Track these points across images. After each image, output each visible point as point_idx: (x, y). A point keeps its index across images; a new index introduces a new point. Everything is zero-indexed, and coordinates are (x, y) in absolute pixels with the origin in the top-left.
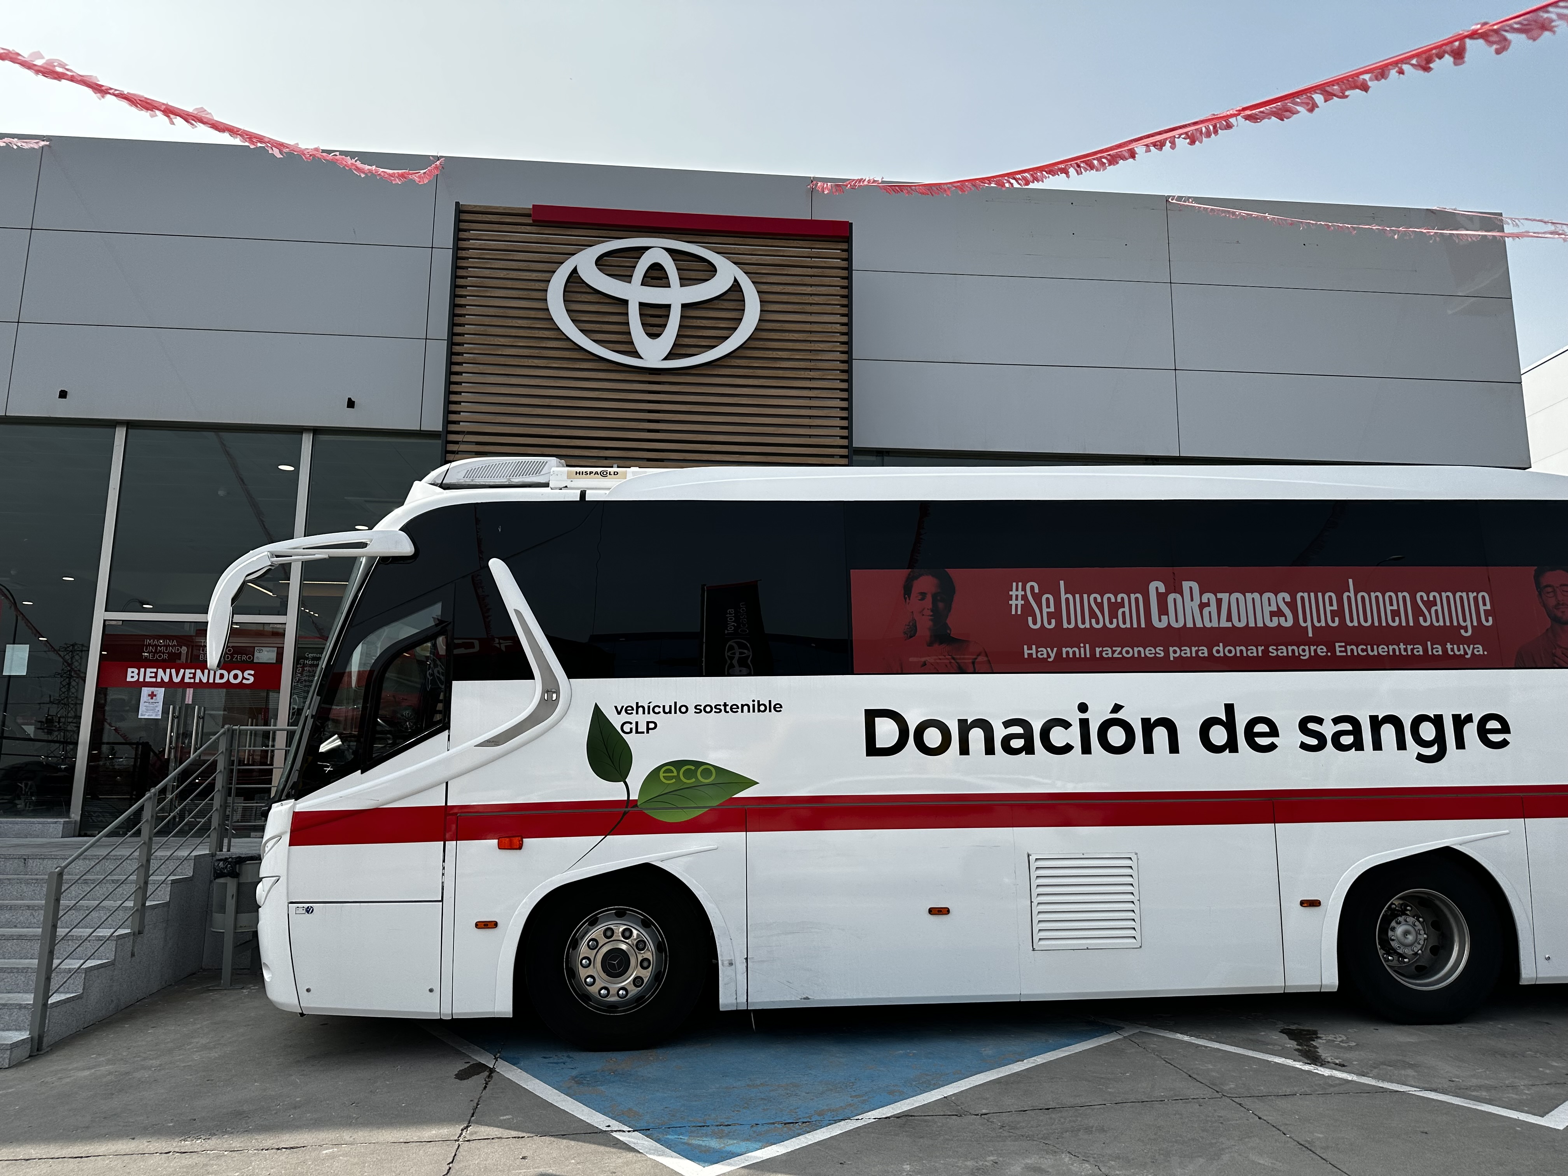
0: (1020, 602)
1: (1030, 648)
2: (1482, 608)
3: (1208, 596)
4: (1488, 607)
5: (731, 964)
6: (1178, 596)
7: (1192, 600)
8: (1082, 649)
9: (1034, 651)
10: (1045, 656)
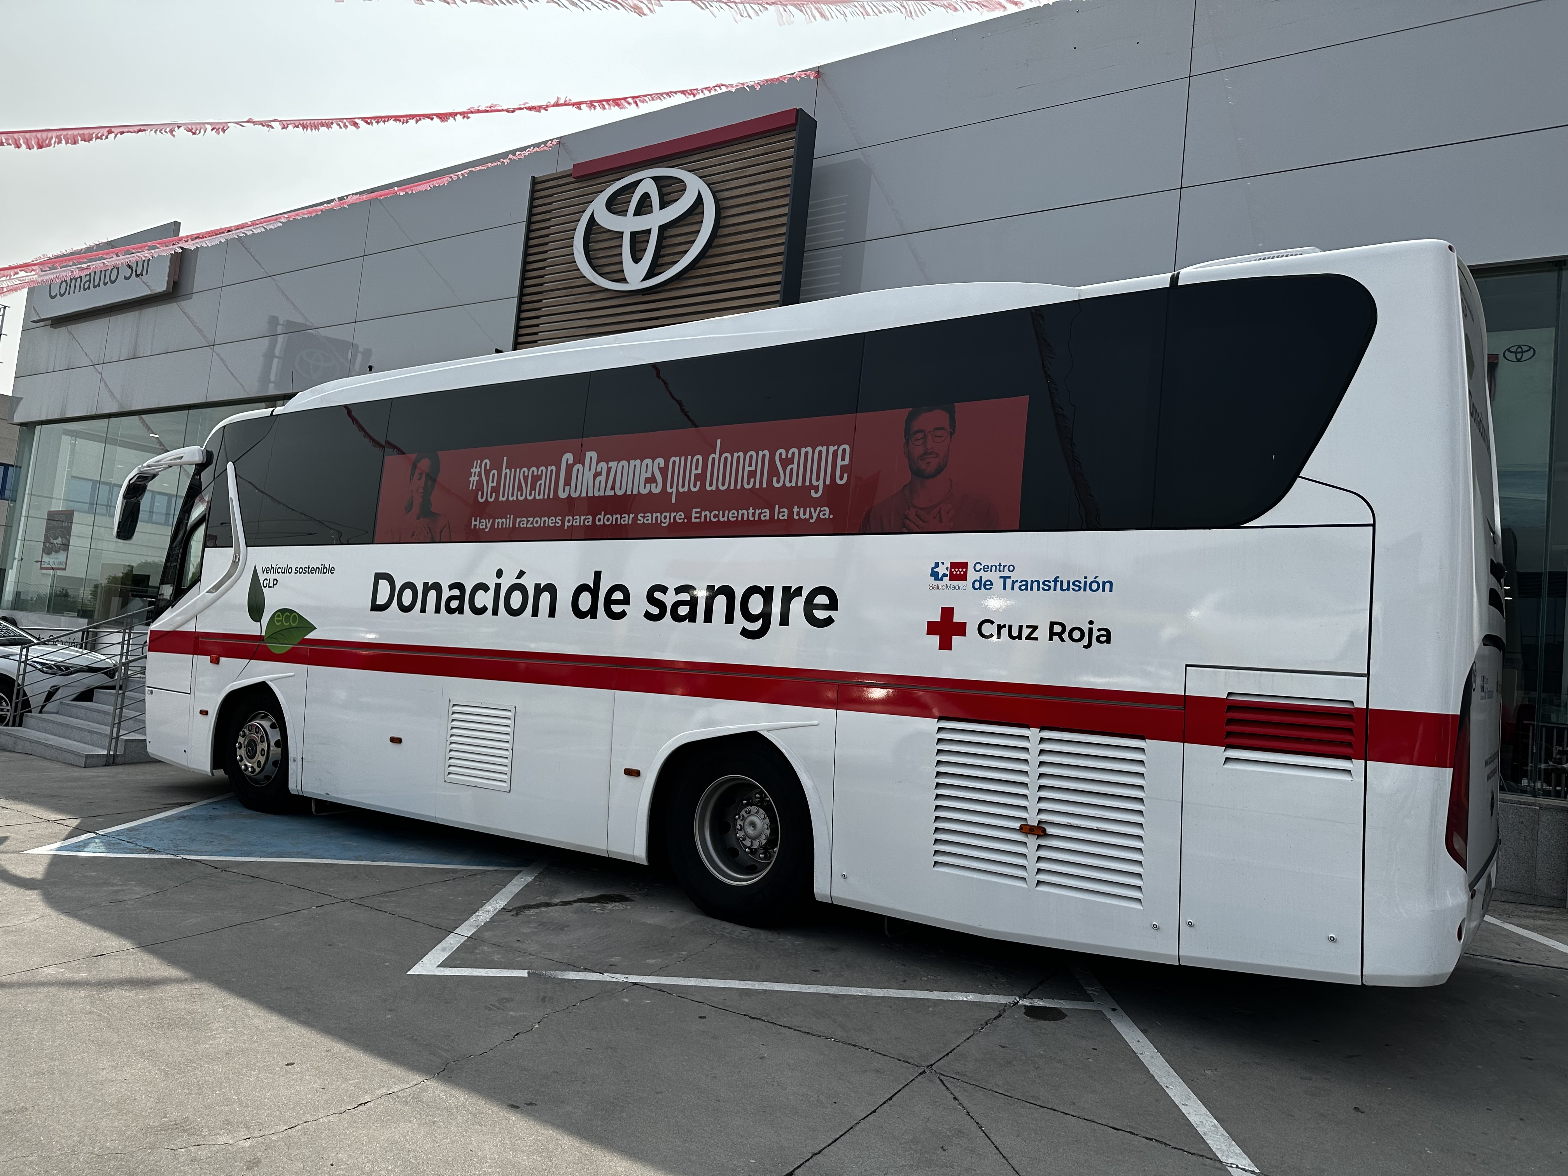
0: (477, 478)
1: (476, 520)
2: (839, 463)
3: (603, 465)
4: (846, 462)
5: (294, 761)
6: (581, 466)
7: (590, 470)
8: (508, 520)
9: (477, 523)
10: (484, 527)
